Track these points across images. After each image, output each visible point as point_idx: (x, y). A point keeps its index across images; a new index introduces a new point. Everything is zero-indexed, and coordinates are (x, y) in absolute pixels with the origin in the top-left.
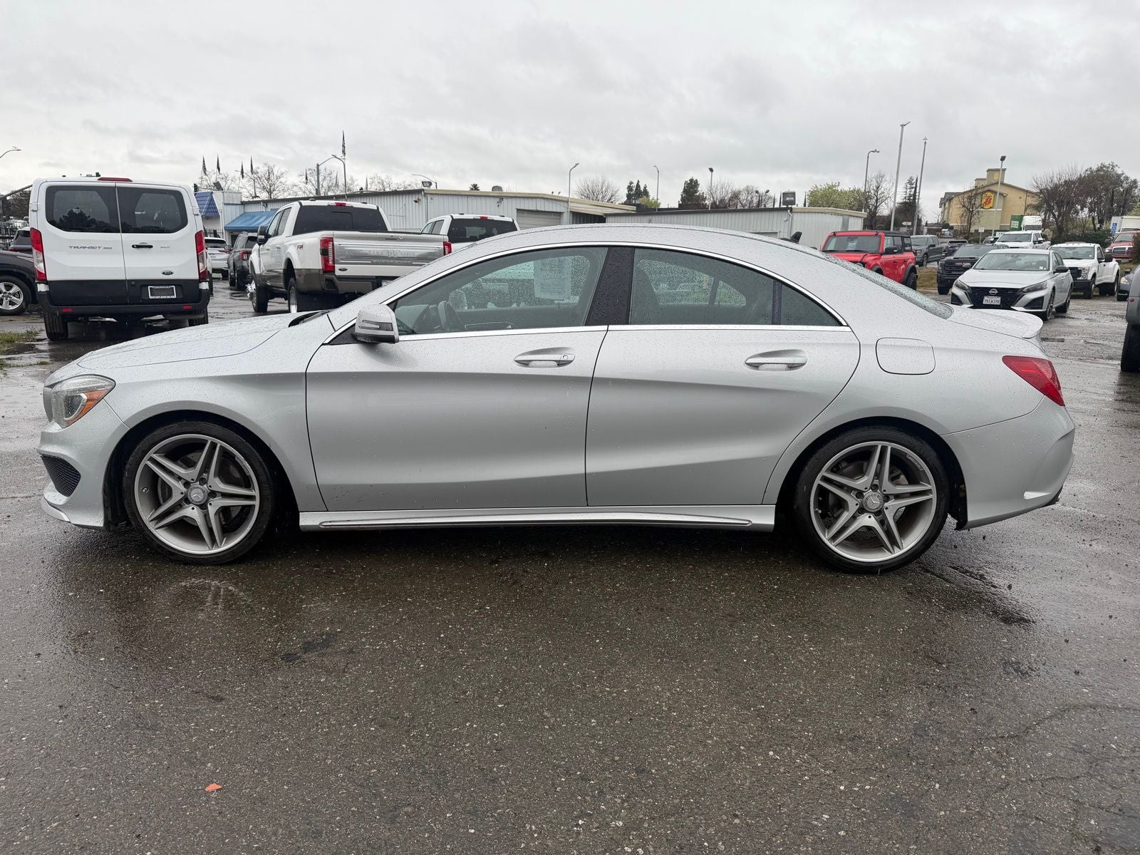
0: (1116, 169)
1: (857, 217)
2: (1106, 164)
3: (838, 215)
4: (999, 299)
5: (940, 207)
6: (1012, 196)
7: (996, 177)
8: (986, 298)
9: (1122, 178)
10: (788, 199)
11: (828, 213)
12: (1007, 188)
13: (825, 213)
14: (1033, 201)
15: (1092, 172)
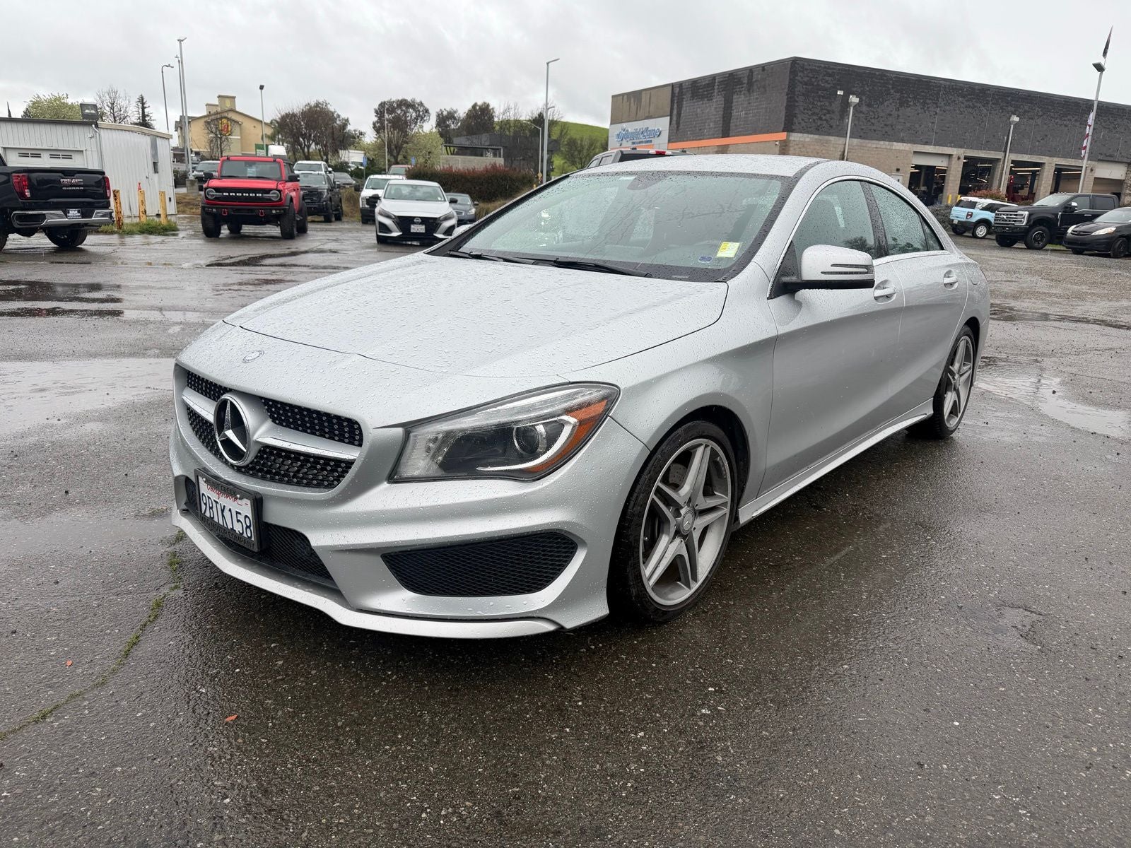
0: (329, 106)
1: (163, 138)
2: (321, 101)
3: (145, 134)
4: (423, 227)
5: (176, 130)
6: (247, 124)
7: (228, 104)
8: (412, 226)
9: (335, 115)
10: (87, 111)
11: (136, 132)
12: (240, 116)
13: (132, 132)
14: (269, 131)
15: (311, 107)
